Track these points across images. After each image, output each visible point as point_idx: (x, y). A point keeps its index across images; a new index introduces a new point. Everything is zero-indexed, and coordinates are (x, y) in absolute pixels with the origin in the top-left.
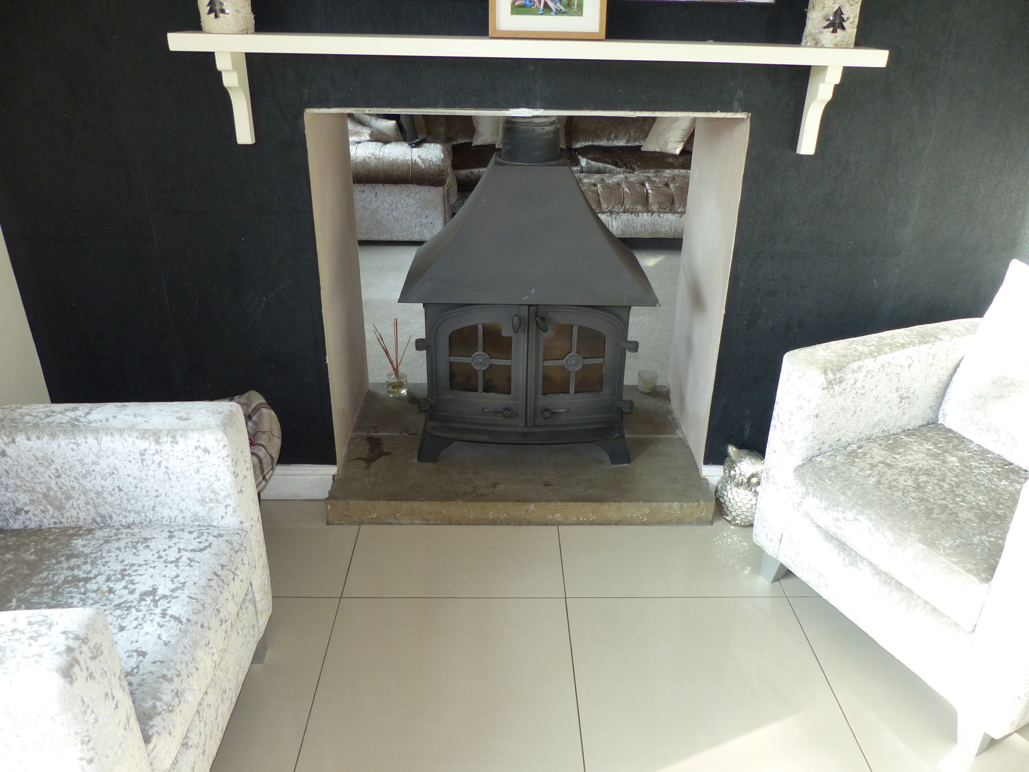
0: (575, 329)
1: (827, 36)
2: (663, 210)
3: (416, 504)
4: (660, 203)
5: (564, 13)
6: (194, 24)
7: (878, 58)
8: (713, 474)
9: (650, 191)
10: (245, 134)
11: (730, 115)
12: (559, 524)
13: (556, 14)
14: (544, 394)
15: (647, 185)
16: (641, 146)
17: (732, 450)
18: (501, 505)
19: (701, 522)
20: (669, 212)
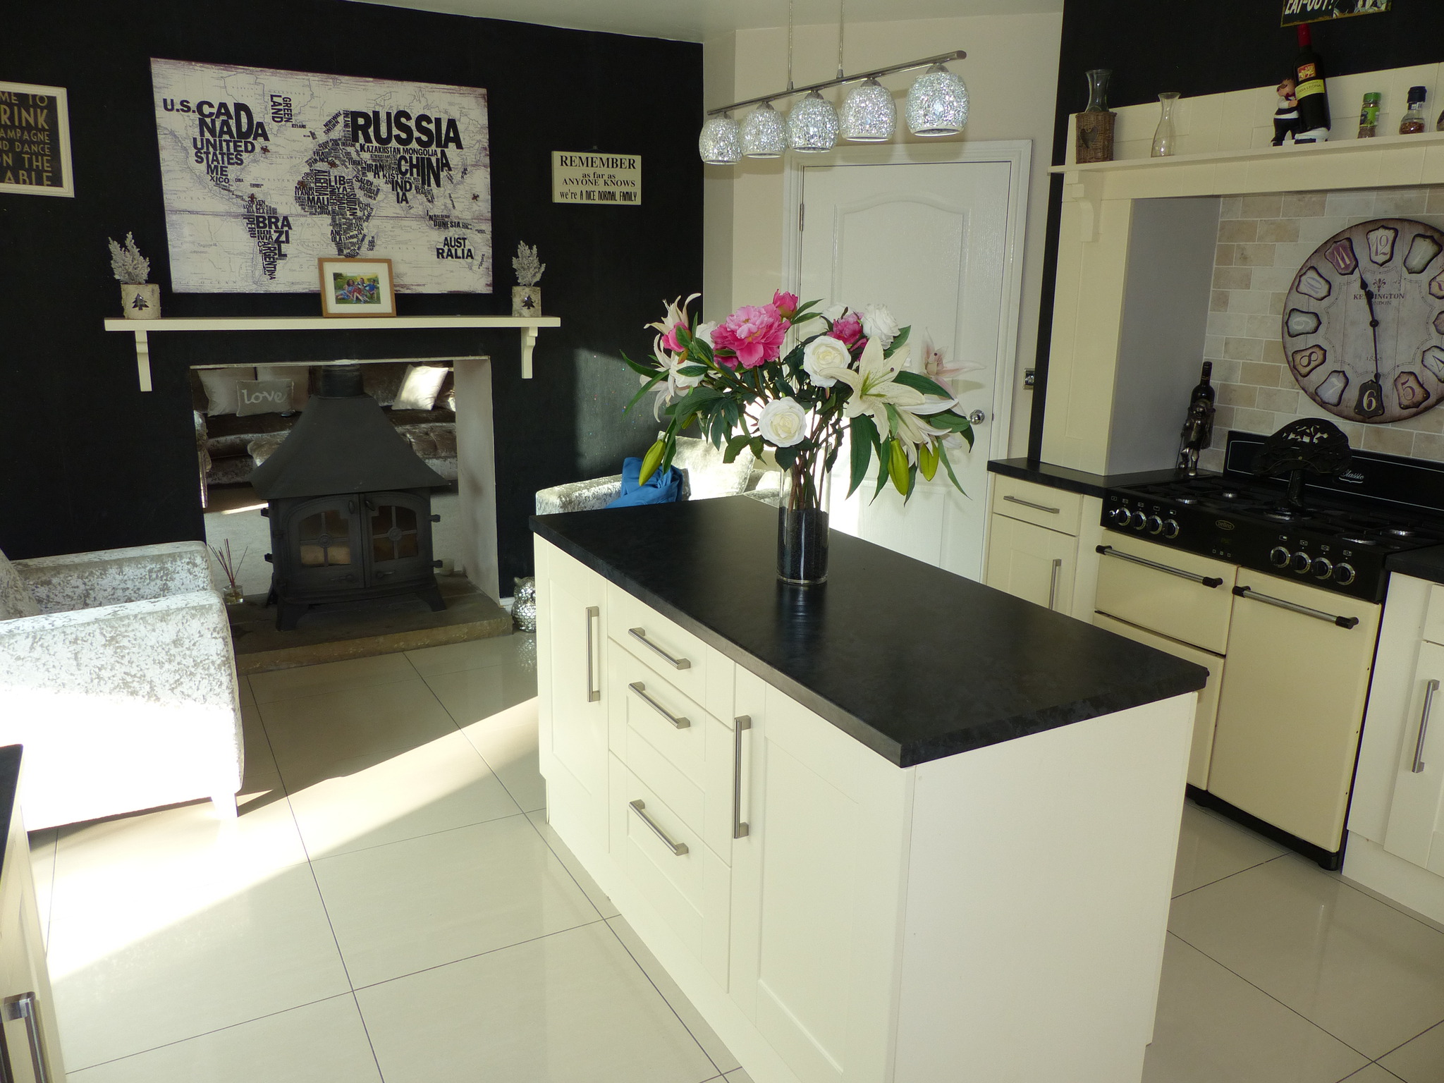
0: (394, 510)
1: (525, 311)
2: (427, 456)
3: (292, 650)
4: (423, 450)
5: (369, 302)
6: (119, 313)
7: (555, 322)
8: (507, 603)
9: (412, 440)
10: (146, 384)
11: (477, 358)
12: (403, 650)
13: (364, 303)
14: (376, 561)
15: (408, 435)
16: (391, 406)
17: (516, 580)
18: (357, 641)
19: (504, 633)
20: (433, 458)
